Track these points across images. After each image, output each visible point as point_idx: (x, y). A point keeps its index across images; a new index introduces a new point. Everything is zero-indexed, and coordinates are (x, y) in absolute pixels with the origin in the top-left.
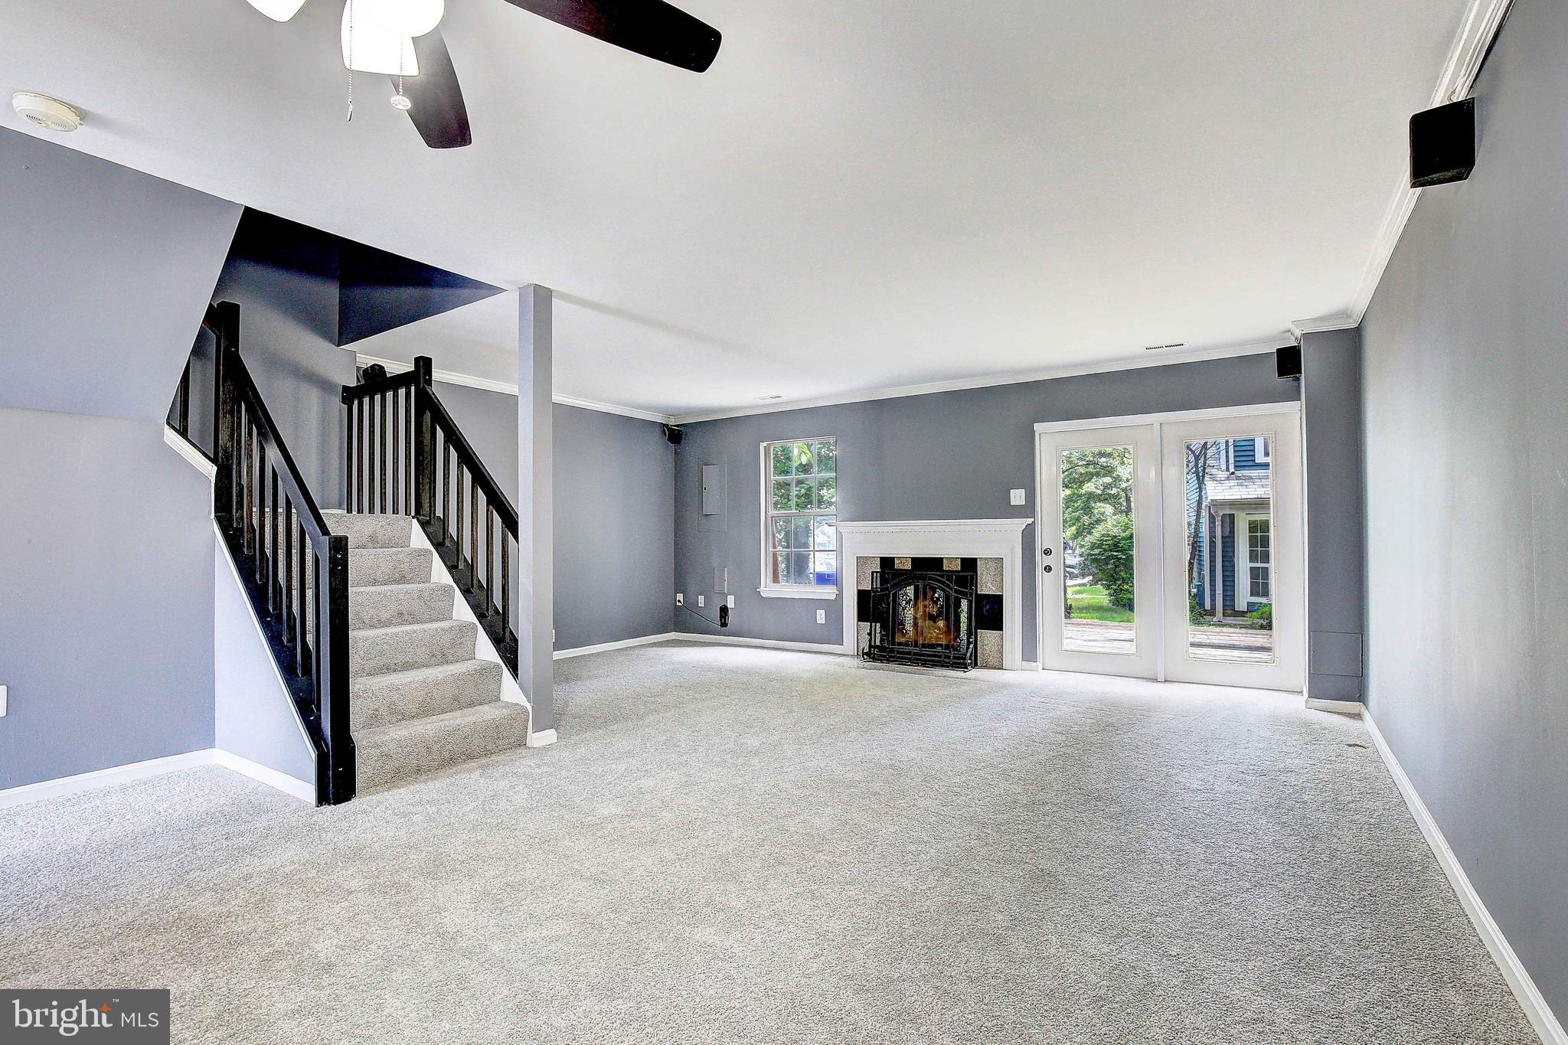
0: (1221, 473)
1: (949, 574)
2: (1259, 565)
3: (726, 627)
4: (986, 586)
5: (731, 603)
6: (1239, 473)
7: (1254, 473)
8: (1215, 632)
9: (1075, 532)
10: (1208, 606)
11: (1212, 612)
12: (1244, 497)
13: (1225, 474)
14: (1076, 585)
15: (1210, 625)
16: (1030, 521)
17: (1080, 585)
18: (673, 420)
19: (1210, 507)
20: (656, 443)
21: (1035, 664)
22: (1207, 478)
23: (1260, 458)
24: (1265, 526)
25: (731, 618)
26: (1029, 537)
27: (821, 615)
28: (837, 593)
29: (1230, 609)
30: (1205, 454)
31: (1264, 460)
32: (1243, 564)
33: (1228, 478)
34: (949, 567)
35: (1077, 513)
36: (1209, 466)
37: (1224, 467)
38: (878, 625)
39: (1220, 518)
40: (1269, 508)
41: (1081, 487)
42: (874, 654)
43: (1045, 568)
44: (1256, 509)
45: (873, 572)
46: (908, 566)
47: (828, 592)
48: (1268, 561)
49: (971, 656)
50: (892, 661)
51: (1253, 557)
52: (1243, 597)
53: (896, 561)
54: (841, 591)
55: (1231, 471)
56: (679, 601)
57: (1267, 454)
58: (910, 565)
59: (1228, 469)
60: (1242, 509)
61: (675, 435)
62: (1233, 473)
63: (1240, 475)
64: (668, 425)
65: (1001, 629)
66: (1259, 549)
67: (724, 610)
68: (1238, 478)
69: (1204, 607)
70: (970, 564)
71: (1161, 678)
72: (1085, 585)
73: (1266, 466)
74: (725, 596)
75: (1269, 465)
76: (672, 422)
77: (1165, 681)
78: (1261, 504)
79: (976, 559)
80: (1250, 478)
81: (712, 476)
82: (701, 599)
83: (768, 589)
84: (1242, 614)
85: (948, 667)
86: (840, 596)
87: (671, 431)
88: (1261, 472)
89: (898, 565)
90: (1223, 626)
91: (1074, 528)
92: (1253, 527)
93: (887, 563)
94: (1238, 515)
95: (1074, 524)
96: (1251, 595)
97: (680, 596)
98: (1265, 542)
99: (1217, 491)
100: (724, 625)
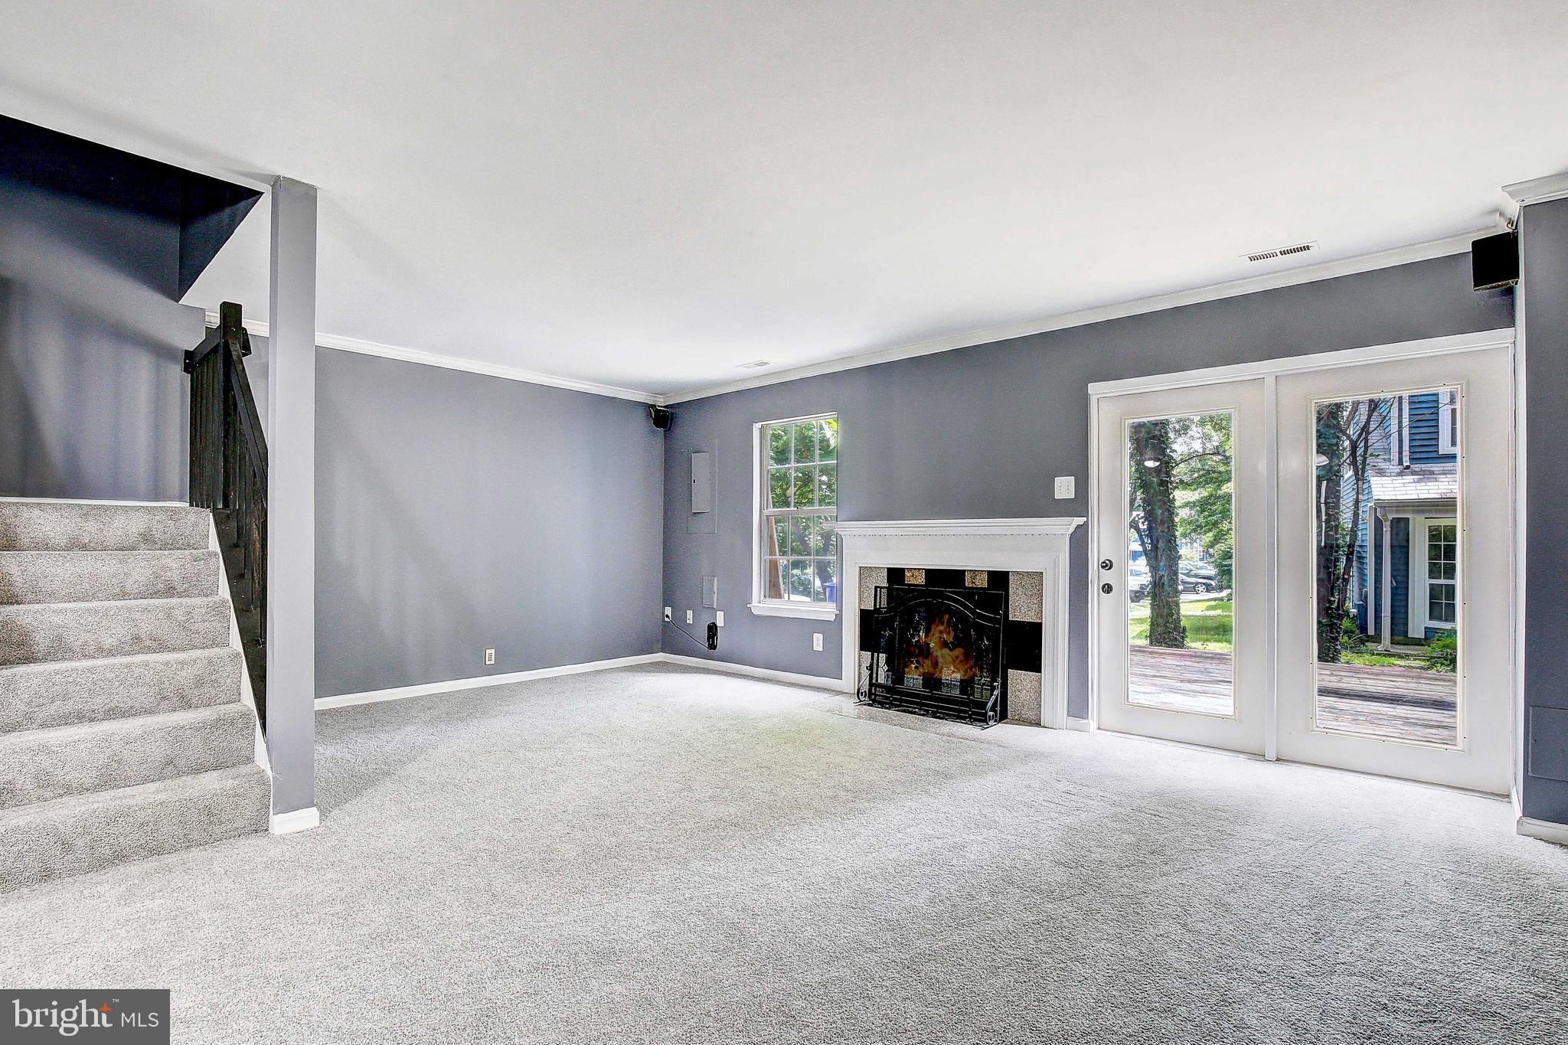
0: (1391, 467)
1: (971, 593)
2: (1442, 581)
3: (715, 649)
4: (1019, 610)
5: (720, 623)
6: (1416, 467)
7: (1436, 467)
8: (1372, 674)
9: (1212, 539)
10: (1371, 631)
11: (1377, 638)
12: (1421, 496)
13: (1398, 469)
14: (1208, 600)
15: (1373, 654)
16: (1081, 520)
17: (1215, 599)
18: (662, 400)
19: (1376, 509)
20: (640, 426)
21: (1085, 721)
22: (1369, 473)
23: (1444, 447)
24: (1450, 533)
25: (721, 638)
26: (1079, 542)
27: (818, 640)
28: (838, 612)
29: (1400, 633)
30: (1366, 440)
31: (1450, 450)
32: (1420, 582)
33: (1400, 474)
34: (973, 583)
35: (1214, 518)
36: (1371, 455)
37: (1395, 456)
38: (883, 657)
39: (1388, 523)
40: (1455, 511)
41: (1219, 487)
42: (876, 695)
43: (1104, 586)
44: (1437, 511)
45: (876, 588)
46: (921, 580)
47: (826, 611)
48: (1453, 577)
49: (995, 705)
50: (897, 706)
51: (1434, 571)
52: (1419, 620)
53: (907, 574)
54: (840, 608)
55: (1405, 464)
56: (667, 616)
57: (1454, 443)
58: (923, 579)
59: (1401, 462)
60: (1418, 512)
61: (663, 418)
62: (1408, 467)
63: (1417, 469)
64: (655, 405)
65: (1038, 669)
66: (1442, 562)
67: (712, 630)
68: (1414, 473)
69: (1367, 633)
70: (999, 580)
71: (1271, 754)
72: (1221, 599)
73: (1453, 457)
74: (713, 610)
75: (1456, 457)
76: (661, 402)
77: (1278, 760)
78: (1446, 505)
79: (1008, 572)
80: (1432, 473)
81: (701, 466)
82: (690, 613)
83: (761, 604)
84: (1417, 642)
85: (964, 718)
86: (839, 617)
87: (657, 412)
88: (1448, 466)
89: (909, 579)
90: (1391, 655)
91: (1211, 534)
92: (1435, 534)
93: (895, 575)
94: (1414, 519)
95: (1210, 530)
96: (1431, 618)
97: (668, 611)
98: (1450, 552)
99: (1386, 489)
100: (712, 646)
